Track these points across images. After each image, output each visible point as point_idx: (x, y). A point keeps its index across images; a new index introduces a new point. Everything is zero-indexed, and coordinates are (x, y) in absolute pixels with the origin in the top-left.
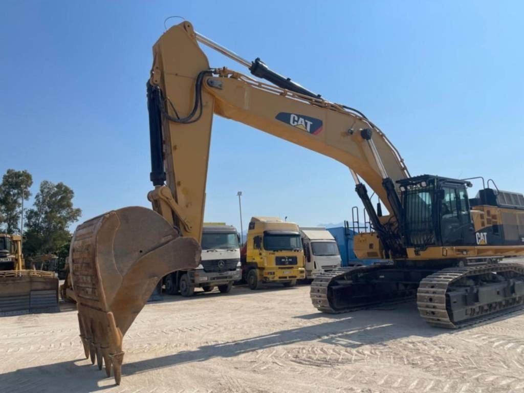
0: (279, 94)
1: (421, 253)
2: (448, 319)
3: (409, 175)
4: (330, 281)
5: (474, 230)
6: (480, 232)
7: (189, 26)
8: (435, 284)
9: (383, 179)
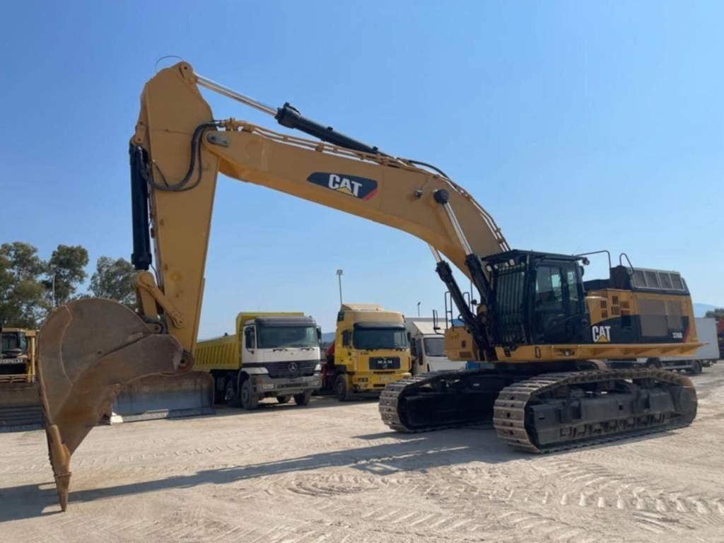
0: (314, 149)
1: (512, 353)
2: (527, 440)
3: (509, 249)
4: (402, 390)
5: (590, 323)
6: (599, 325)
7: (186, 68)
8: (515, 394)
9: (467, 256)
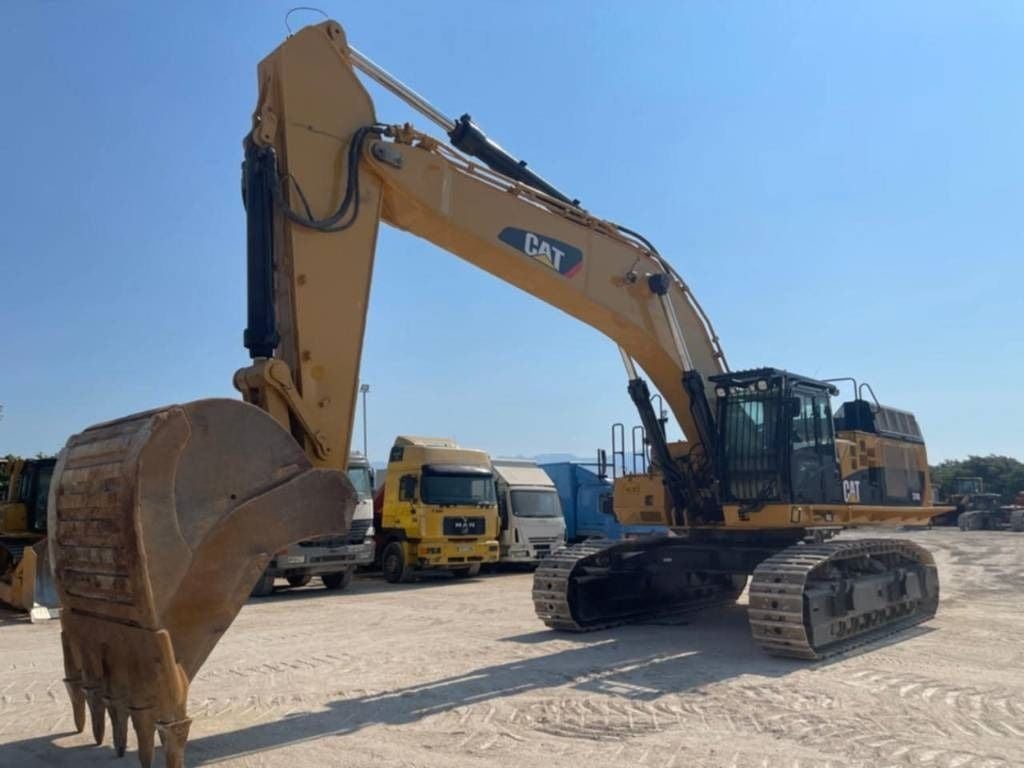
0: (505, 190)
1: (751, 515)
2: (805, 642)
4: (572, 567)
5: (840, 475)
6: (849, 479)
7: (337, 31)
8: (782, 575)
9: (685, 373)
